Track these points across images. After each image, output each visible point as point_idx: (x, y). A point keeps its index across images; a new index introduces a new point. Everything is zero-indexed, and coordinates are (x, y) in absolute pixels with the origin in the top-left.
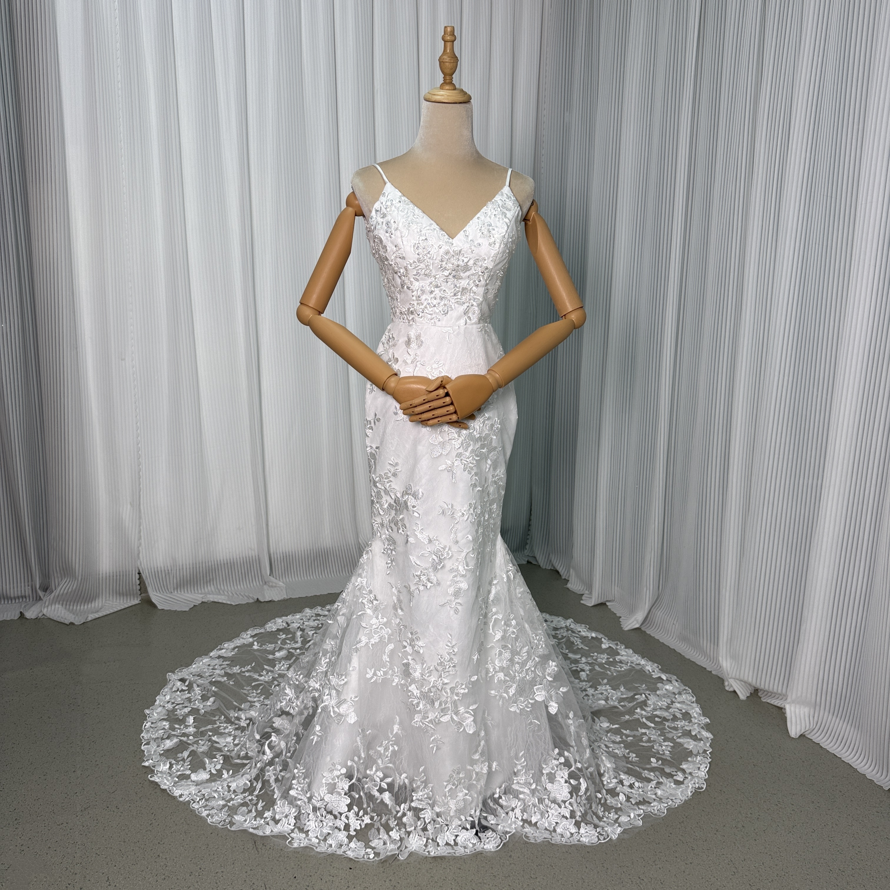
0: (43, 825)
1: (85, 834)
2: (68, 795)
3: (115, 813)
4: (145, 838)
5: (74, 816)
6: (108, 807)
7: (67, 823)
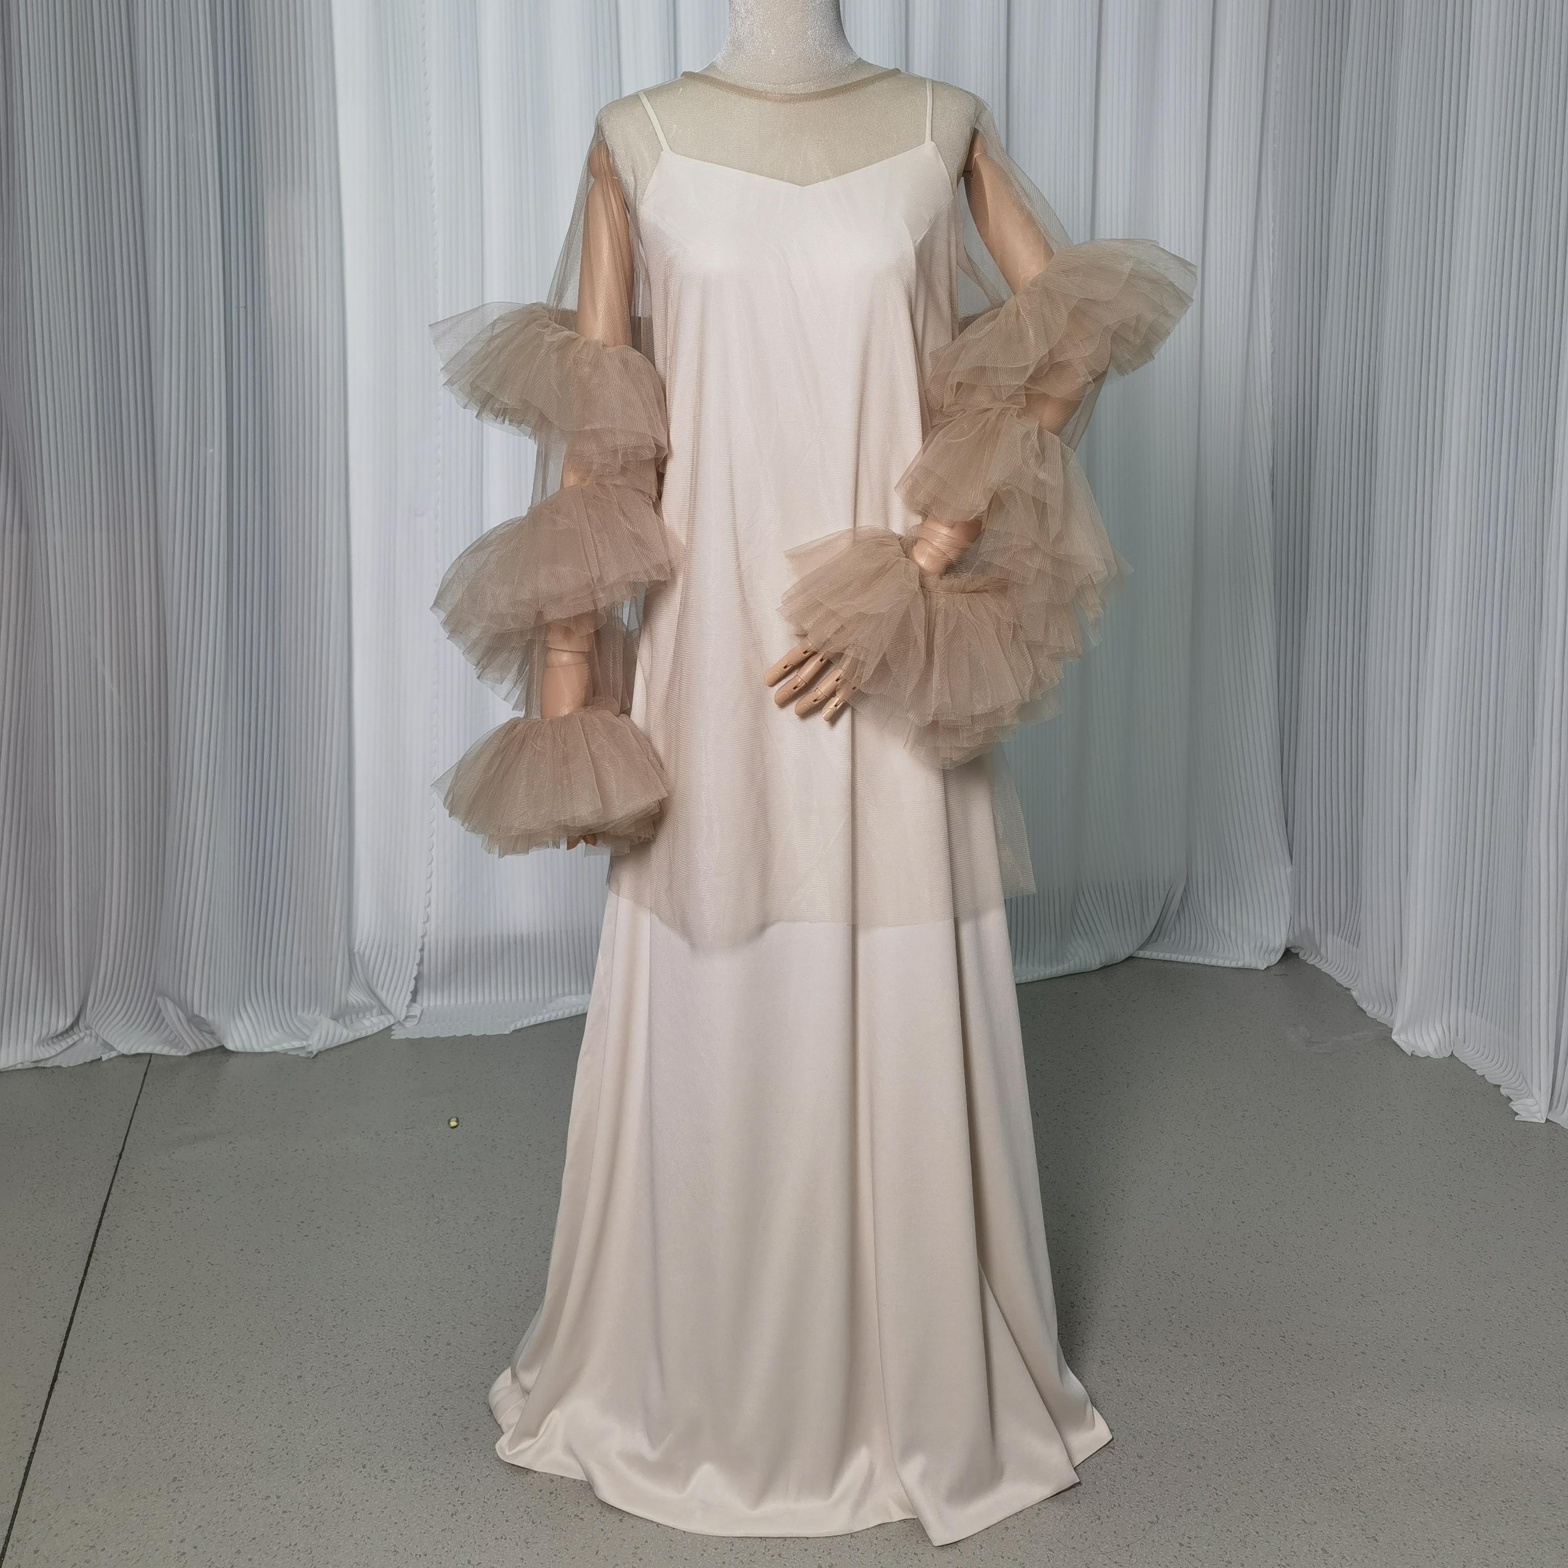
0: (228, 1498)
1: (313, 1526)
2: (283, 1432)
3: (378, 1481)
4: (440, 1546)
5: (294, 1480)
6: (364, 1467)
7: (278, 1497)
